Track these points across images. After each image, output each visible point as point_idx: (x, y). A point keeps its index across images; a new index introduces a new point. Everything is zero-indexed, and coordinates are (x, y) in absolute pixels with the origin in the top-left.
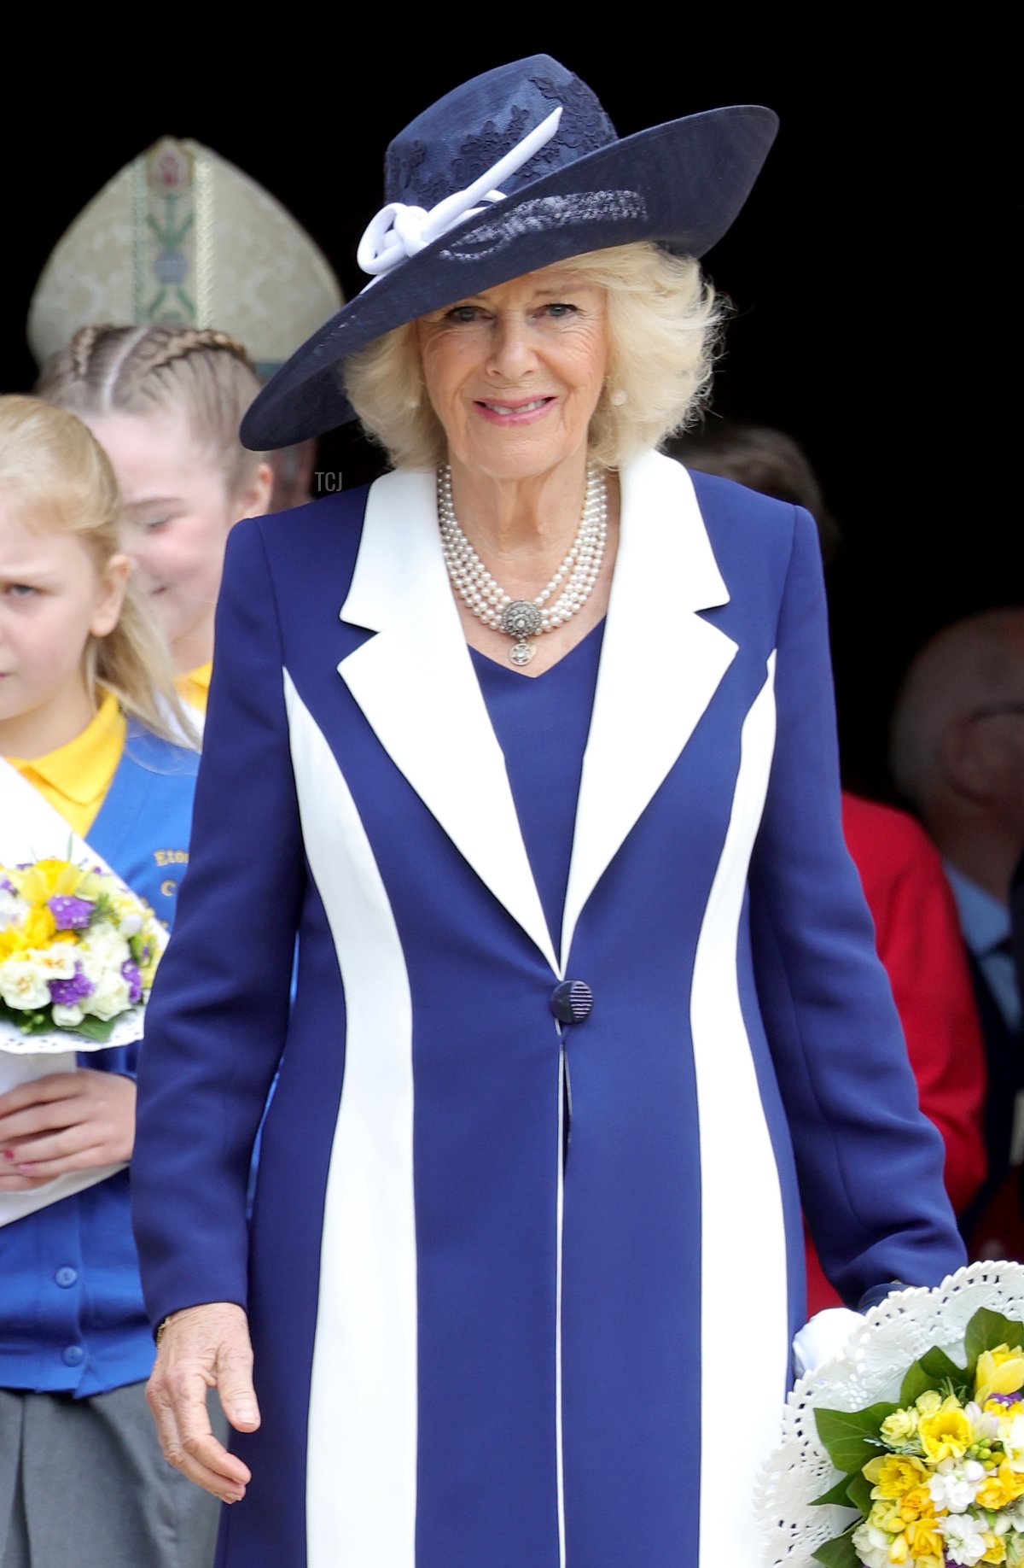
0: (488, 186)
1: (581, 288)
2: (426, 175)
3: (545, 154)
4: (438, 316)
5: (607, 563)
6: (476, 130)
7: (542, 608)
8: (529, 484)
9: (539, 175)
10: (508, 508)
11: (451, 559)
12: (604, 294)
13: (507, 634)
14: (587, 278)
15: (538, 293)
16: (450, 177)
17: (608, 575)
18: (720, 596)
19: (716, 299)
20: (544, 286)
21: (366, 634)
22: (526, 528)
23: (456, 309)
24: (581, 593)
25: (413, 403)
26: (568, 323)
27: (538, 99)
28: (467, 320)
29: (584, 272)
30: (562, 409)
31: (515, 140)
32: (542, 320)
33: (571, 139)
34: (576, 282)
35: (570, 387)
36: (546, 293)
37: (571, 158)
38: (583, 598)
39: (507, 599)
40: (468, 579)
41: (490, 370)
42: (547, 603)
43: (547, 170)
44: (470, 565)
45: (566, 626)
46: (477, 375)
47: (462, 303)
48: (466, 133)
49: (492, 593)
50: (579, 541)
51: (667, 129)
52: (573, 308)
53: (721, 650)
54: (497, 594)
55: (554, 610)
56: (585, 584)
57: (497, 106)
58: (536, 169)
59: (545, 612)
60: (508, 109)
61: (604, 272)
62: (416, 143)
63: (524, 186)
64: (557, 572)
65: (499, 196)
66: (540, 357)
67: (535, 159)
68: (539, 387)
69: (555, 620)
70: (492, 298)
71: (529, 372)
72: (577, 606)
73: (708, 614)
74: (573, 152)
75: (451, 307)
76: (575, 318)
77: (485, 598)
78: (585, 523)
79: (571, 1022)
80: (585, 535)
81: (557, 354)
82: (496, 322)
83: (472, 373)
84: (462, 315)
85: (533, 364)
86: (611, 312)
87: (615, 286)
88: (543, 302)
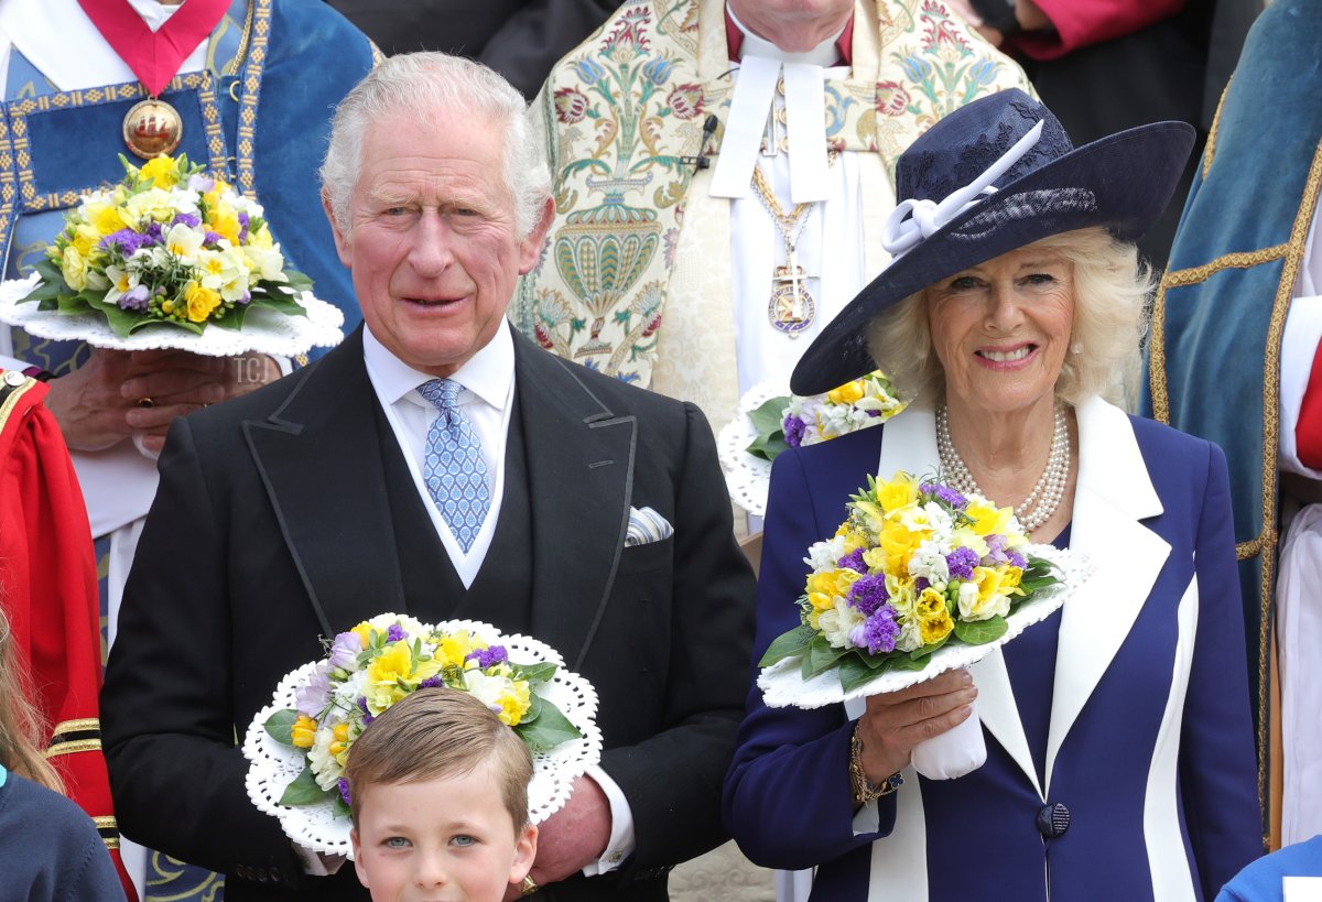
0: (985, 182)
1: (1057, 261)
2: (934, 177)
3: (1026, 159)
4: (945, 284)
5: (1070, 483)
6: (972, 141)
8: (1016, 415)
9: (1022, 175)
10: (998, 435)
12: (1071, 267)
14: (1061, 255)
15: (1024, 266)
16: (953, 178)
17: (1071, 492)
18: (1156, 509)
19: (1153, 273)
20: (1028, 260)
22: (1011, 452)
23: (959, 280)
24: (1051, 507)
25: (922, 355)
26: (1044, 288)
27: (1018, 118)
28: (968, 287)
29: (1059, 249)
30: (1044, 356)
31: (1003, 149)
32: (1027, 287)
33: (1044, 149)
34: (1052, 257)
35: (1048, 337)
36: (1030, 265)
37: (1044, 162)
38: (1052, 510)
41: (988, 324)
42: (1025, 513)
43: (1027, 172)
44: (965, 482)
45: (1039, 531)
46: (977, 329)
47: (964, 274)
48: (965, 143)
50: (1049, 467)
51: (1124, 136)
52: (1049, 278)
53: (1158, 550)
55: (1030, 517)
56: (1054, 499)
57: (988, 124)
58: (1019, 170)
60: (996, 125)
61: (1071, 249)
62: (925, 153)
63: (1012, 183)
64: (1033, 490)
65: (993, 190)
66: (1025, 313)
67: (1018, 163)
68: (1026, 336)
70: (987, 270)
71: (1018, 326)
72: (1047, 516)
73: (1148, 522)
74: (1046, 159)
75: (955, 277)
76: (1051, 285)
78: (1054, 453)
79: (1053, 835)
80: (1053, 463)
81: (1039, 311)
82: (991, 290)
83: (972, 328)
84: (964, 284)
85: (1021, 319)
86: (1077, 281)
87: (1080, 260)
88: (1024, 274)
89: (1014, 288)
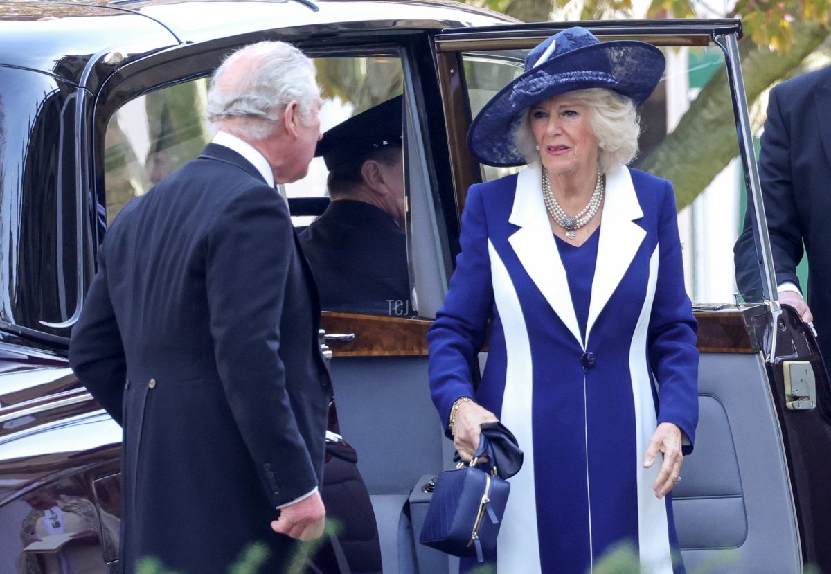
1: (577, 105)
7: (576, 220)
11: (546, 197)
12: (586, 107)
13: (564, 228)
18: (641, 215)
21: (516, 228)
23: (537, 113)
26: (574, 117)
32: (563, 116)
34: (574, 103)
36: (564, 106)
39: (565, 215)
40: (552, 207)
42: (579, 218)
49: (560, 213)
52: (575, 113)
53: (641, 234)
54: (562, 214)
59: (578, 221)
69: (581, 224)
70: (546, 108)
73: (637, 221)
76: (576, 116)
77: (558, 215)
79: (589, 367)
86: (589, 114)
88: (564, 110)
89: (559, 117)
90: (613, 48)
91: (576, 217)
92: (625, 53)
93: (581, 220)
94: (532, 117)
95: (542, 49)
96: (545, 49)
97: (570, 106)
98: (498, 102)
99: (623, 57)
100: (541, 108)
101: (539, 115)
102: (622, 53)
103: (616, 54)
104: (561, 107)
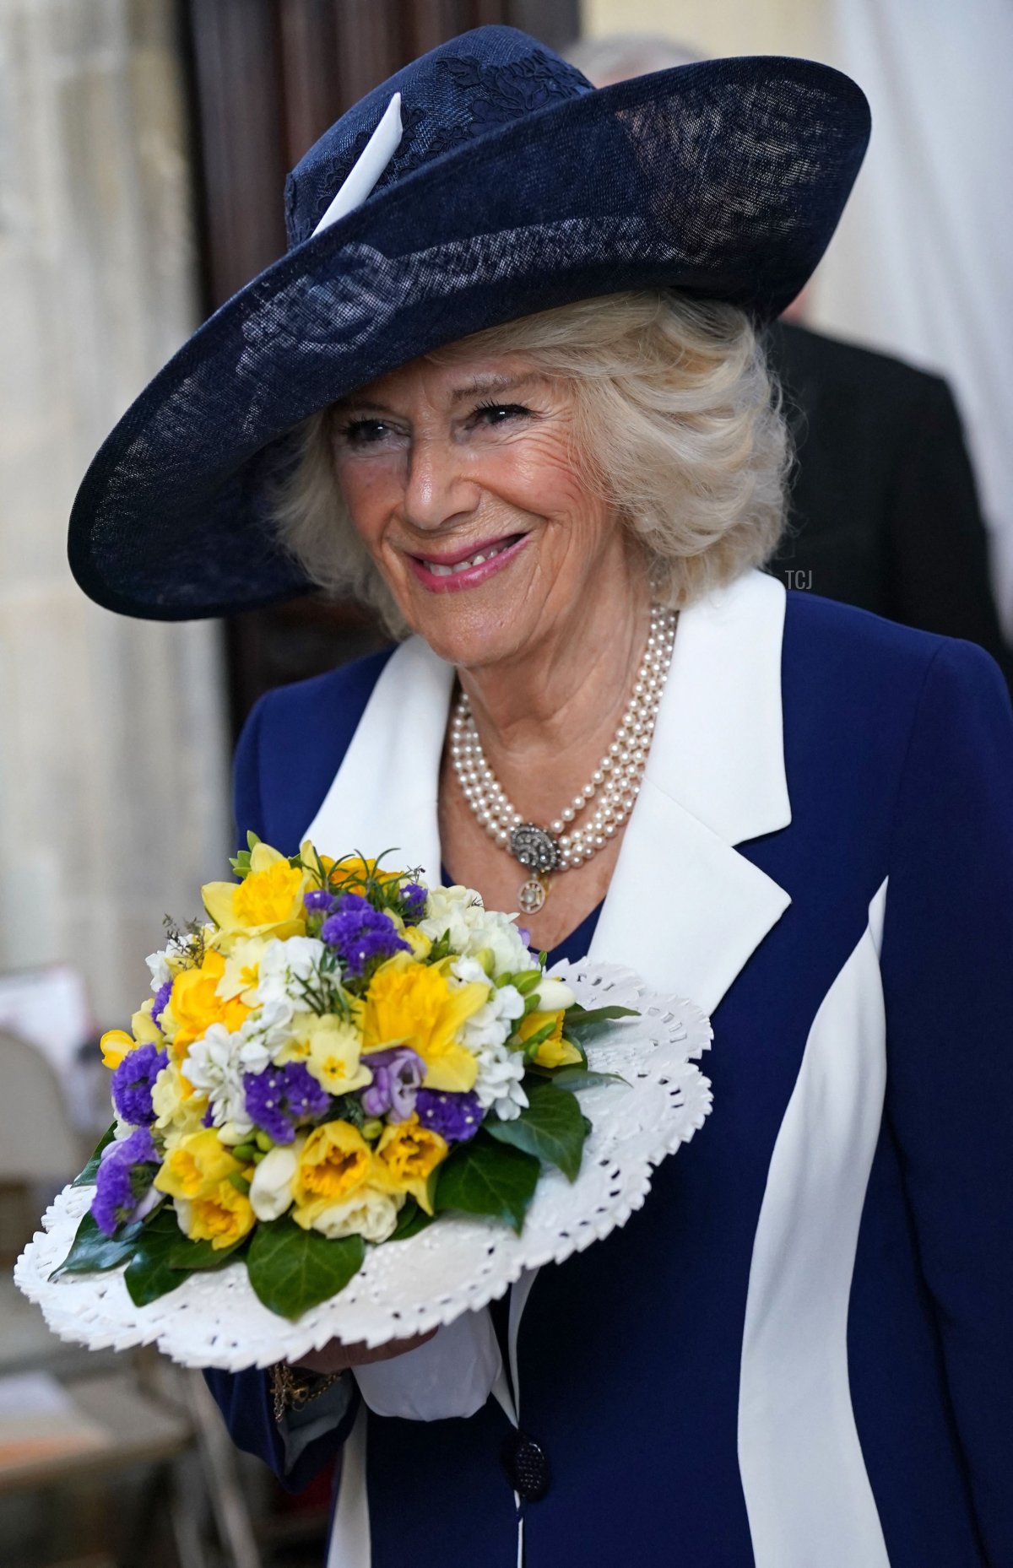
1: (530, 379)
7: (560, 835)
18: (777, 815)
26: (514, 430)
39: (517, 819)
42: (568, 828)
49: (502, 810)
52: (522, 410)
54: (507, 813)
59: (565, 841)
66: (479, 484)
69: (581, 850)
76: (525, 423)
82: (413, 443)
88: (467, 407)
89: (453, 437)
90: (674, 102)
91: (557, 825)
92: (734, 120)
93: (577, 834)
94: (341, 440)
95: (348, 140)
96: (363, 139)
97: (500, 388)
98: (164, 415)
99: (718, 138)
100: (372, 407)
101: (366, 433)
102: (717, 120)
103: (692, 128)
104: (459, 394)
